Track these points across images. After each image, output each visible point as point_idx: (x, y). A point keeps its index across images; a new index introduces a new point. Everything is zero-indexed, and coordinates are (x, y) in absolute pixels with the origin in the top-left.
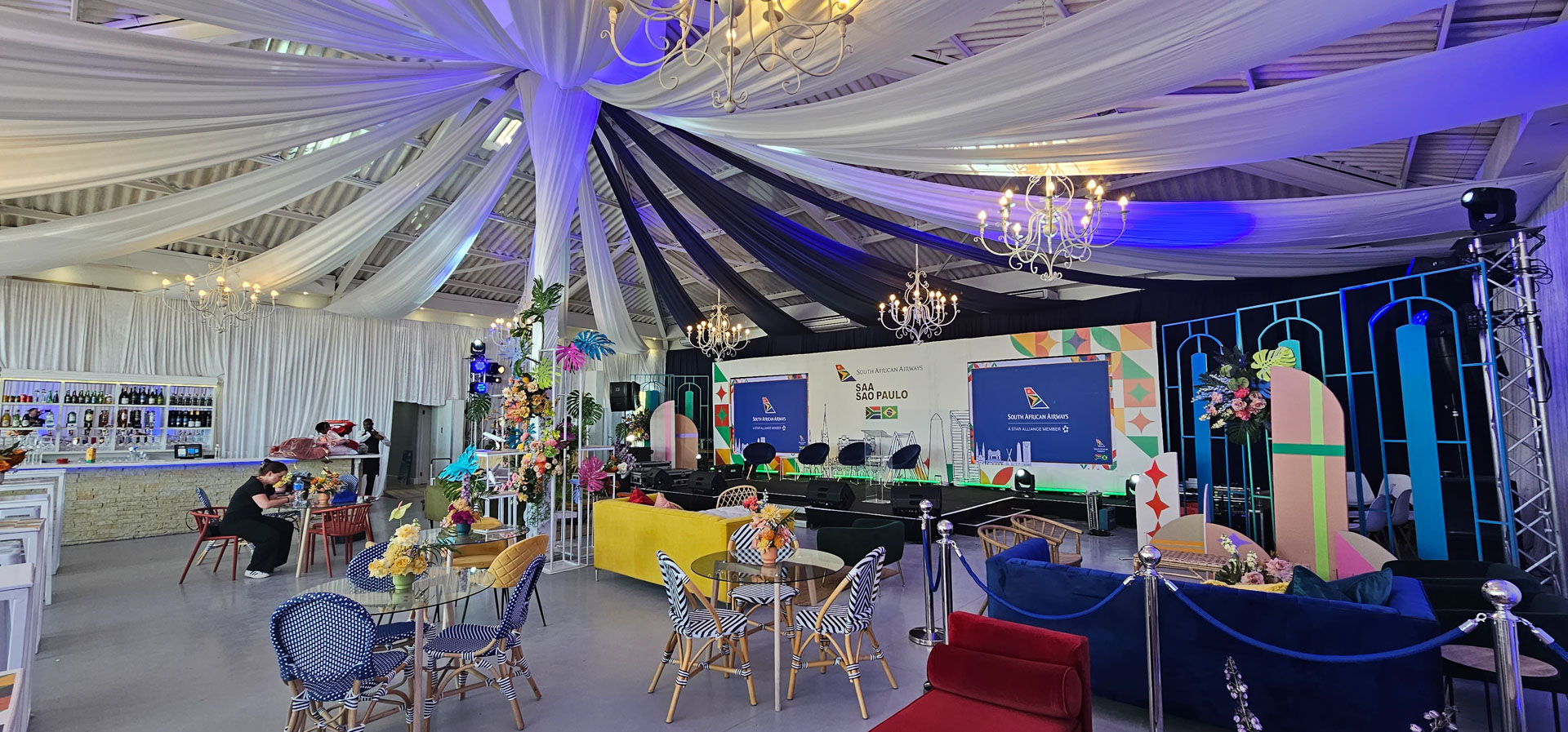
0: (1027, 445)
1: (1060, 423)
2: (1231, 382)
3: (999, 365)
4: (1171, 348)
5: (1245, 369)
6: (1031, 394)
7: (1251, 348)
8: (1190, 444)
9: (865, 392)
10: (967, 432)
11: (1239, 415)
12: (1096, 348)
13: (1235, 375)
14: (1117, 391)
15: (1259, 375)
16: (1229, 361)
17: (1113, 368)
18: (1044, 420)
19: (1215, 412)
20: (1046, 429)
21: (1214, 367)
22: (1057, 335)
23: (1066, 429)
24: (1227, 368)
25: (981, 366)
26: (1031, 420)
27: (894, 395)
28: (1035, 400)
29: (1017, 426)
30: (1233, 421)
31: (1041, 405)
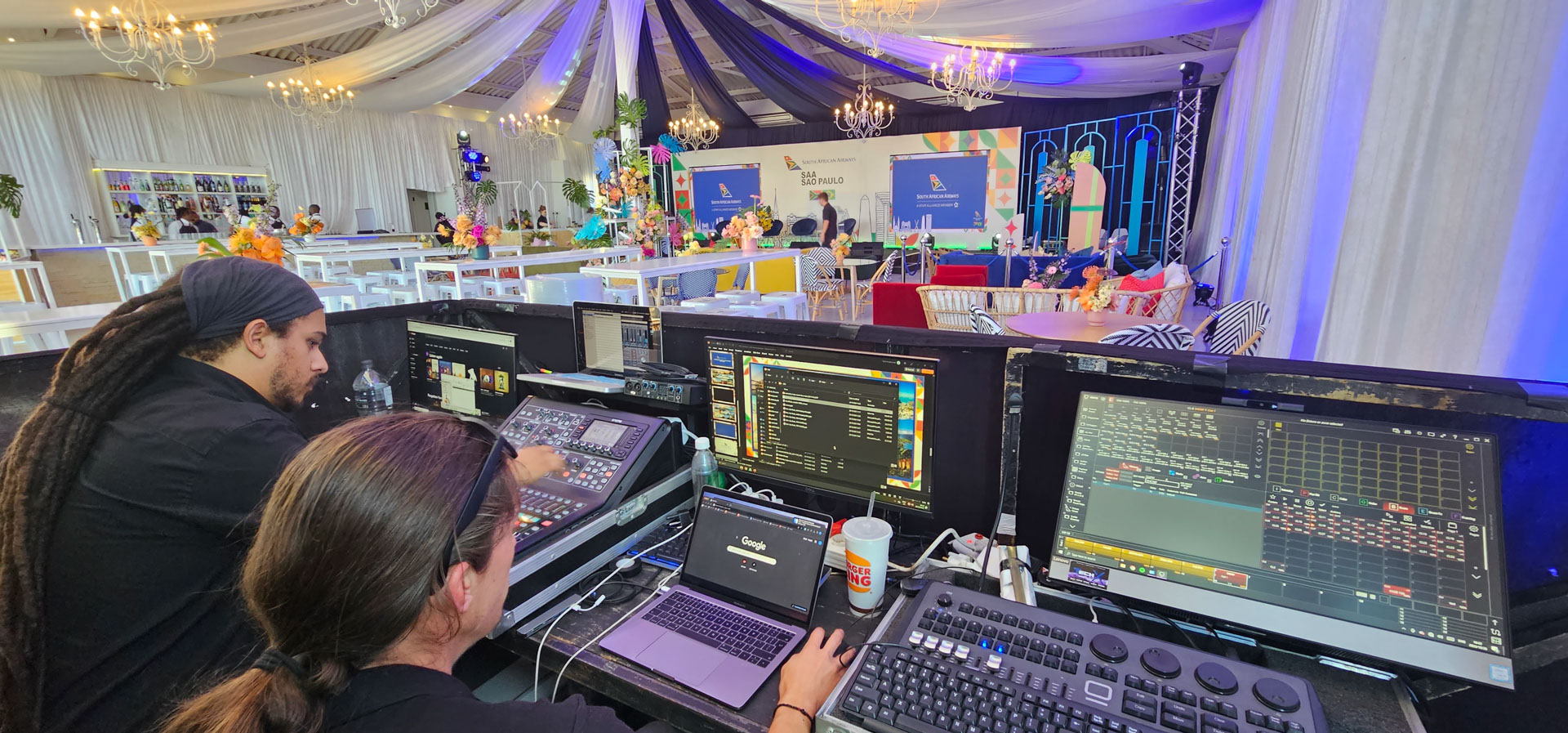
0: (929, 216)
1: (953, 201)
2: (1057, 171)
3: (914, 157)
4: (1029, 146)
5: (1066, 165)
6: (935, 180)
7: (1070, 150)
8: (1032, 209)
9: (808, 179)
10: (887, 210)
11: (1059, 191)
12: (981, 146)
13: (1060, 167)
14: (992, 178)
15: (1072, 166)
16: (1058, 158)
17: (991, 160)
18: (942, 199)
19: (1047, 190)
20: (943, 205)
21: (1050, 161)
22: (955, 135)
23: (956, 205)
24: (1056, 162)
25: (900, 158)
26: (933, 199)
27: (833, 180)
28: (937, 184)
29: (924, 203)
30: (1056, 194)
31: (941, 188)
